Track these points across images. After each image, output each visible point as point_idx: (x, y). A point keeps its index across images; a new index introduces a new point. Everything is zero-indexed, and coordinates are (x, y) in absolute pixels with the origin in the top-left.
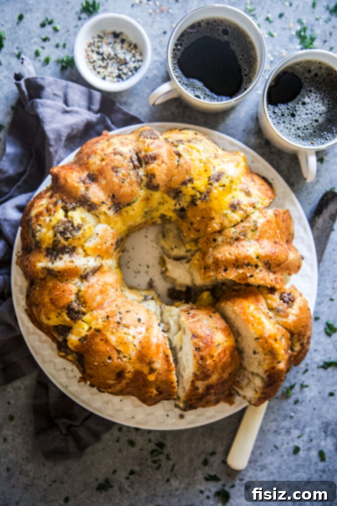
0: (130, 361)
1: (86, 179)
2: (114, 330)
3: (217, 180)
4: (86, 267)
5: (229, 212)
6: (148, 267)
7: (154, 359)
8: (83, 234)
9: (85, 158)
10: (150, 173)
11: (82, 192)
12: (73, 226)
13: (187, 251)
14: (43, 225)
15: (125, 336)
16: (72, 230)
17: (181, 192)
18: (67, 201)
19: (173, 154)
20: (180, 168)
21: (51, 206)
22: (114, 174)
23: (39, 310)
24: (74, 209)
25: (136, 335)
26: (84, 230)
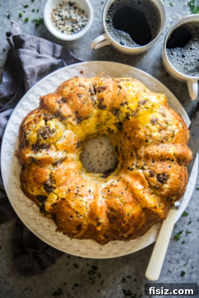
0: (85, 218)
1: (60, 101)
2: (73, 199)
3: (143, 104)
4: (56, 157)
5: (150, 125)
8: (55, 135)
9: (61, 89)
10: (100, 97)
11: (57, 108)
12: (49, 130)
14: (31, 129)
15: (80, 202)
16: (49, 133)
17: (120, 110)
19: (117, 87)
20: (120, 95)
21: (37, 118)
22: (78, 98)
23: (27, 185)
24: (51, 119)
25: (87, 201)
26: (57, 133)
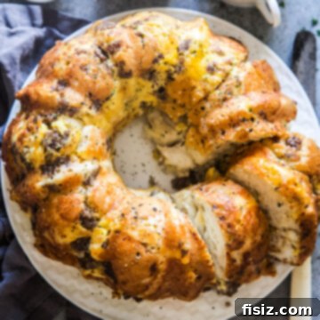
0: (159, 250)
1: (57, 87)
2: (134, 226)
4: (85, 172)
5: (208, 76)
6: (143, 165)
8: (72, 140)
9: (50, 68)
10: (118, 61)
11: (58, 100)
12: (60, 135)
13: (179, 133)
14: (30, 145)
15: (146, 227)
16: (61, 140)
17: (154, 71)
18: (46, 113)
19: (135, 36)
20: (146, 47)
21: (31, 125)
22: (84, 73)
24: (55, 119)
25: (156, 223)
26: (73, 135)
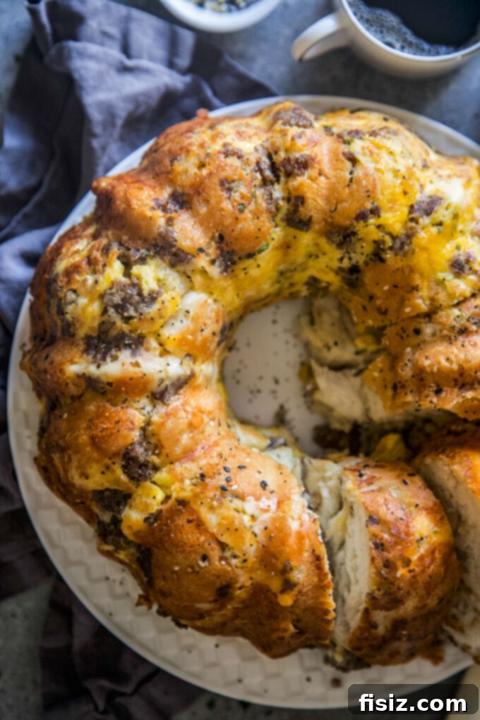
0: (245, 564)
1: (167, 203)
2: (215, 503)
3: (428, 212)
4: (163, 375)
5: (449, 277)
6: (277, 382)
7: (293, 563)
8: (160, 310)
9: (167, 162)
10: (294, 194)
11: (159, 227)
12: (140, 294)
13: (358, 353)
14: (81, 290)
15: (236, 514)
16: (138, 303)
17: (354, 234)
18: (130, 244)
19: (341, 157)
20: (354, 186)
21: (97, 254)
22: (225, 195)
23: (66, 459)
24: (143, 261)
25: (256, 513)
26: (163, 303)
